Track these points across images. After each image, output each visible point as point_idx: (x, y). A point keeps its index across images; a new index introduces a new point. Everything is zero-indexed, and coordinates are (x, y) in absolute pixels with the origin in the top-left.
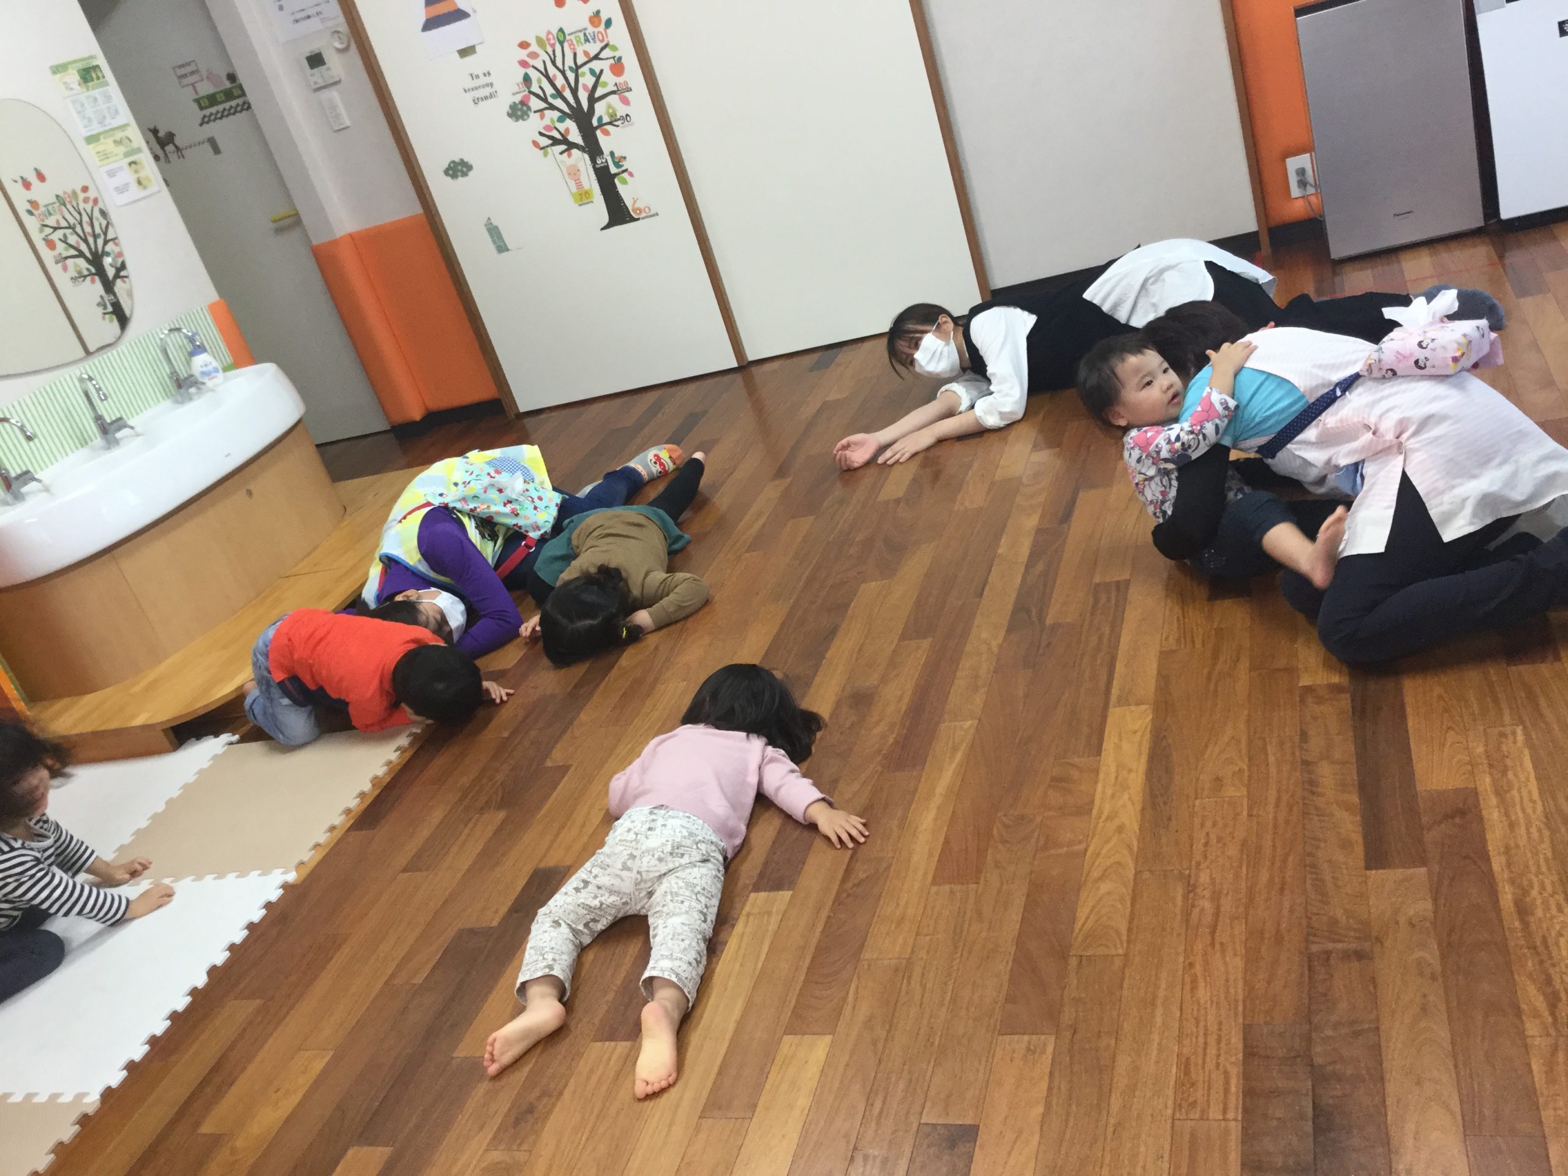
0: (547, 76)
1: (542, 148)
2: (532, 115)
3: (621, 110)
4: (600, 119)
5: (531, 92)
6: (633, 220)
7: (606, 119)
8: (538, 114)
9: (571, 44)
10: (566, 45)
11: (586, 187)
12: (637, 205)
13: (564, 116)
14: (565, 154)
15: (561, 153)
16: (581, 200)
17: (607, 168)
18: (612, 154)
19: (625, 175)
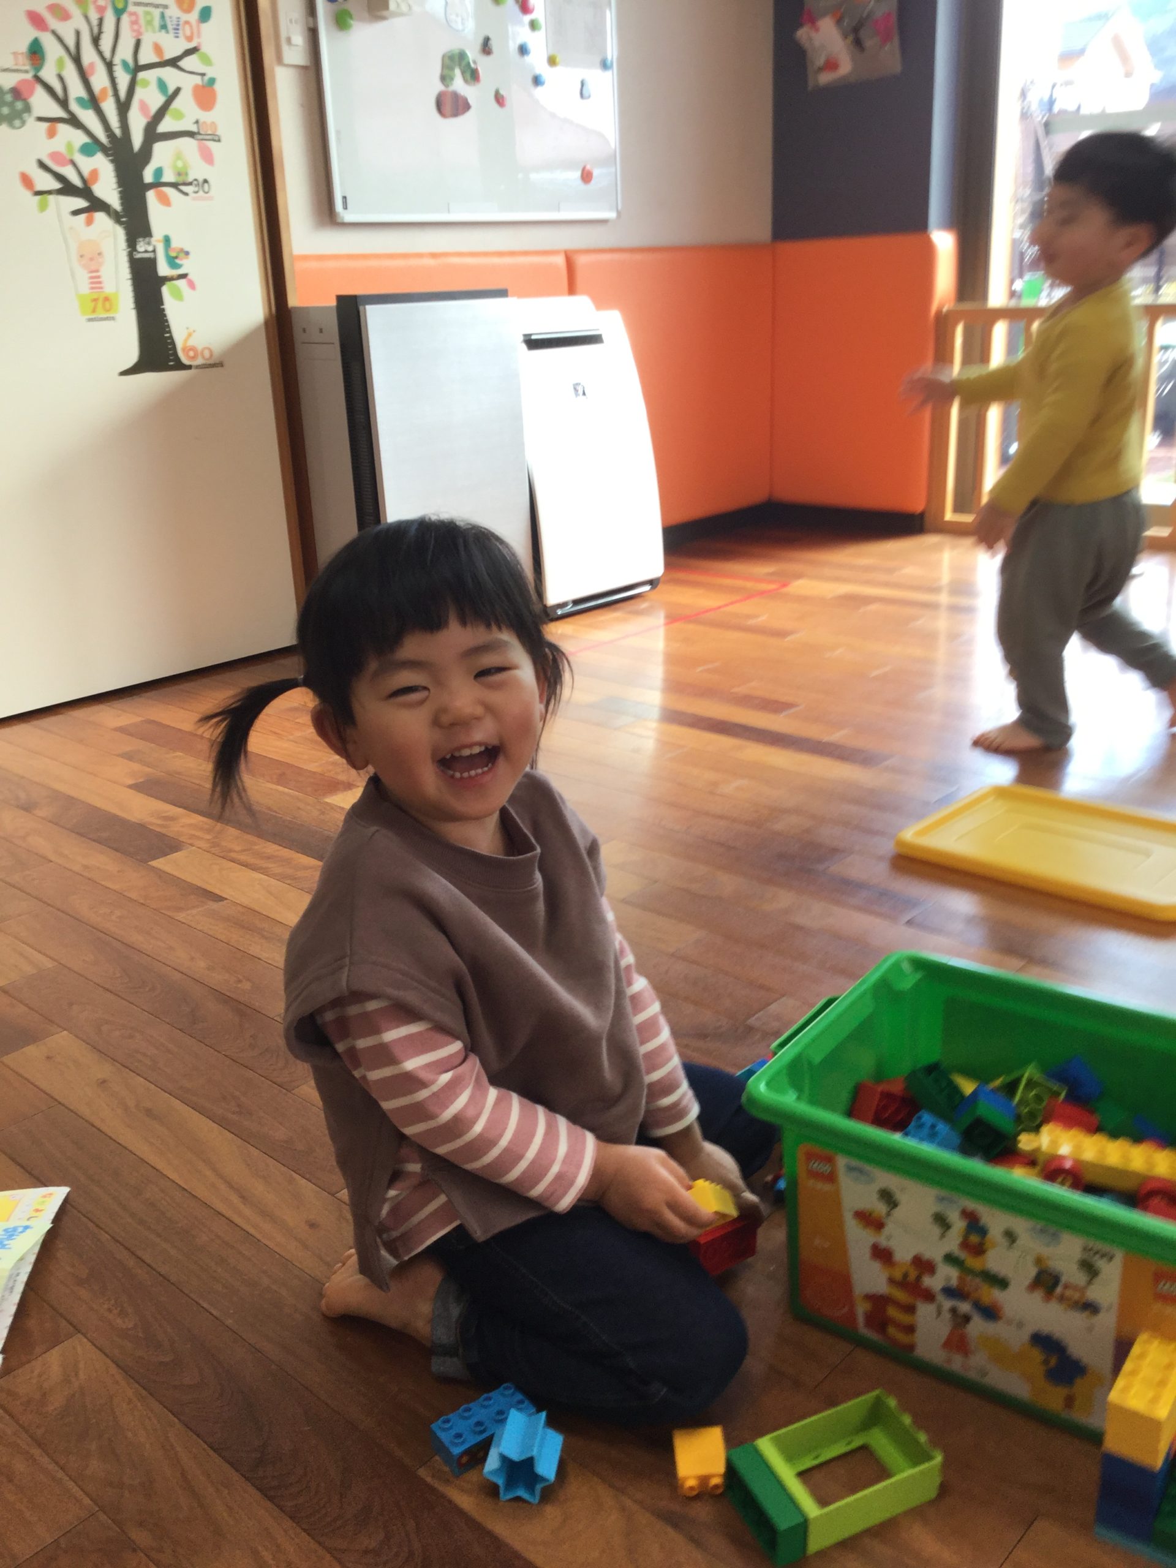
0: (77, 60)
1: (39, 193)
2: (31, 121)
3: (198, 170)
4: (159, 172)
5: (38, 79)
6: (180, 366)
7: (168, 177)
8: (45, 125)
9: (135, 22)
10: (125, 19)
11: (109, 288)
12: (190, 343)
13: (93, 146)
14: (83, 217)
15: (76, 213)
16: (94, 311)
17: (152, 263)
18: (167, 240)
19: (182, 283)
